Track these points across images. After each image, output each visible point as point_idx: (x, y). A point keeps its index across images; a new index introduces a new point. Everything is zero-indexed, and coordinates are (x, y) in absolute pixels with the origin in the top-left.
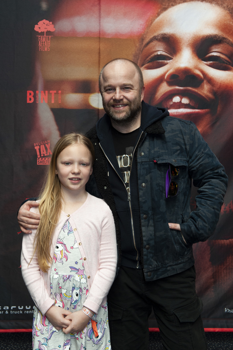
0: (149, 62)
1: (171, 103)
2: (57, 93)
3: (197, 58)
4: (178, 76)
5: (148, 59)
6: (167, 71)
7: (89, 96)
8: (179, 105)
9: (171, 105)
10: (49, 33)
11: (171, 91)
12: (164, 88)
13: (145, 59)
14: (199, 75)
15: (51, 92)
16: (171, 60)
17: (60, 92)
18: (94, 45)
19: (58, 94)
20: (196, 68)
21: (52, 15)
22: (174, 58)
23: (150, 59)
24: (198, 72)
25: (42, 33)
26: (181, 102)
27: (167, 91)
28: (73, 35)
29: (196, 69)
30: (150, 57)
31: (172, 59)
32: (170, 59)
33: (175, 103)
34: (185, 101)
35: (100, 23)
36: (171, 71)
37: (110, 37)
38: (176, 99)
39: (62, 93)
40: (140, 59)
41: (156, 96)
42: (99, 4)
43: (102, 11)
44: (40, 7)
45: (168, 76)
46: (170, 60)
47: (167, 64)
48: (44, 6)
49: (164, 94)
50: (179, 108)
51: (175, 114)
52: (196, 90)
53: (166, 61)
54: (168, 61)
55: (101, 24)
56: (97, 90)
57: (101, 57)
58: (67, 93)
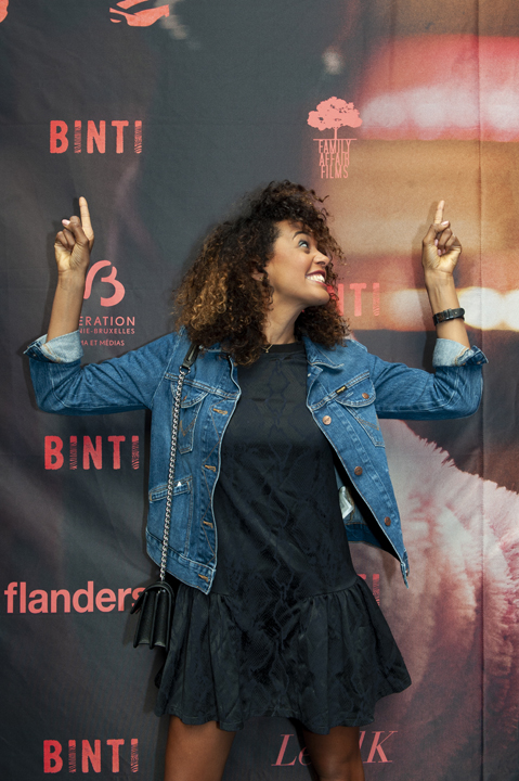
2: (369, 290)
10: (345, 131)
15: (352, 286)
17: (376, 286)
18: (465, 161)
19: (372, 291)
21: (352, 86)
25: (329, 133)
28: (409, 137)
35: (479, 103)
37: (506, 140)
39: (383, 290)
42: (476, 56)
43: (482, 75)
44: (322, 66)
48: (333, 61)
55: (481, 106)
56: (476, 281)
57: (484, 190)
58: (396, 290)
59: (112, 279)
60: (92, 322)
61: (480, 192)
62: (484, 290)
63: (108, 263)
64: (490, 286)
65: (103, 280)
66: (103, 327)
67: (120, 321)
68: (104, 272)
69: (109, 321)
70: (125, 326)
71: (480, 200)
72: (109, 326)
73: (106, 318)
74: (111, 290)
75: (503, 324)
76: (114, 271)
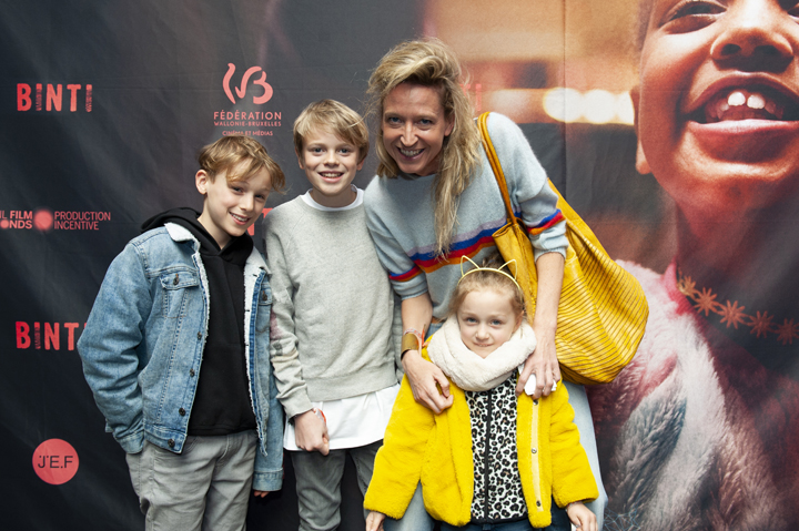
0: (675, 17)
1: (726, 108)
2: (473, 89)
3: (776, 10)
4: (739, 48)
5: (672, 11)
6: (715, 38)
7: (542, 95)
8: (743, 112)
9: (726, 112)
11: (723, 81)
12: (710, 75)
13: (666, 12)
14: (782, 47)
16: (722, 14)
17: (478, 86)
19: (476, 90)
20: (777, 30)
22: (728, 9)
23: (676, 11)
24: (780, 40)
26: (745, 104)
27: (715, 80)
29: (777, 32)
30: (675, 7)
31: (723, 10)
32: (720, 10)
33: (732, 107)
34: (756, 102)
36: (723, 37)
38: (736, 99)
39: (484, 90)
40: (654, 12)
41: (692, 92)
45: (717, 47)
46: (719, 12)
47: (714, 21)
49: (710, 88)
50: (743, 118)
51: (735, 131)
52: (778, 79)
53: (711, 16)
54: (716, 16)
56: (561, 82)
57: (568, 8)
58: (495, 90)
59: (262, 81)
60: (247, 117)
61: (564, 10)
62: (567, 90)
63: (258, 69)
64: (572, 87)
65: (255, 82)
66: (255, 120)
67: (269, 116)
68: (256, 76)
69: (260, 115)
70: (273, 120)
71: (564, 16)
72: (260, 120)
73: (257, 113)
74: (262, 91)
75: (583, 118)
76: (264, 74)
